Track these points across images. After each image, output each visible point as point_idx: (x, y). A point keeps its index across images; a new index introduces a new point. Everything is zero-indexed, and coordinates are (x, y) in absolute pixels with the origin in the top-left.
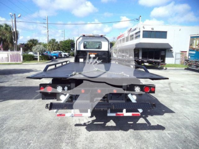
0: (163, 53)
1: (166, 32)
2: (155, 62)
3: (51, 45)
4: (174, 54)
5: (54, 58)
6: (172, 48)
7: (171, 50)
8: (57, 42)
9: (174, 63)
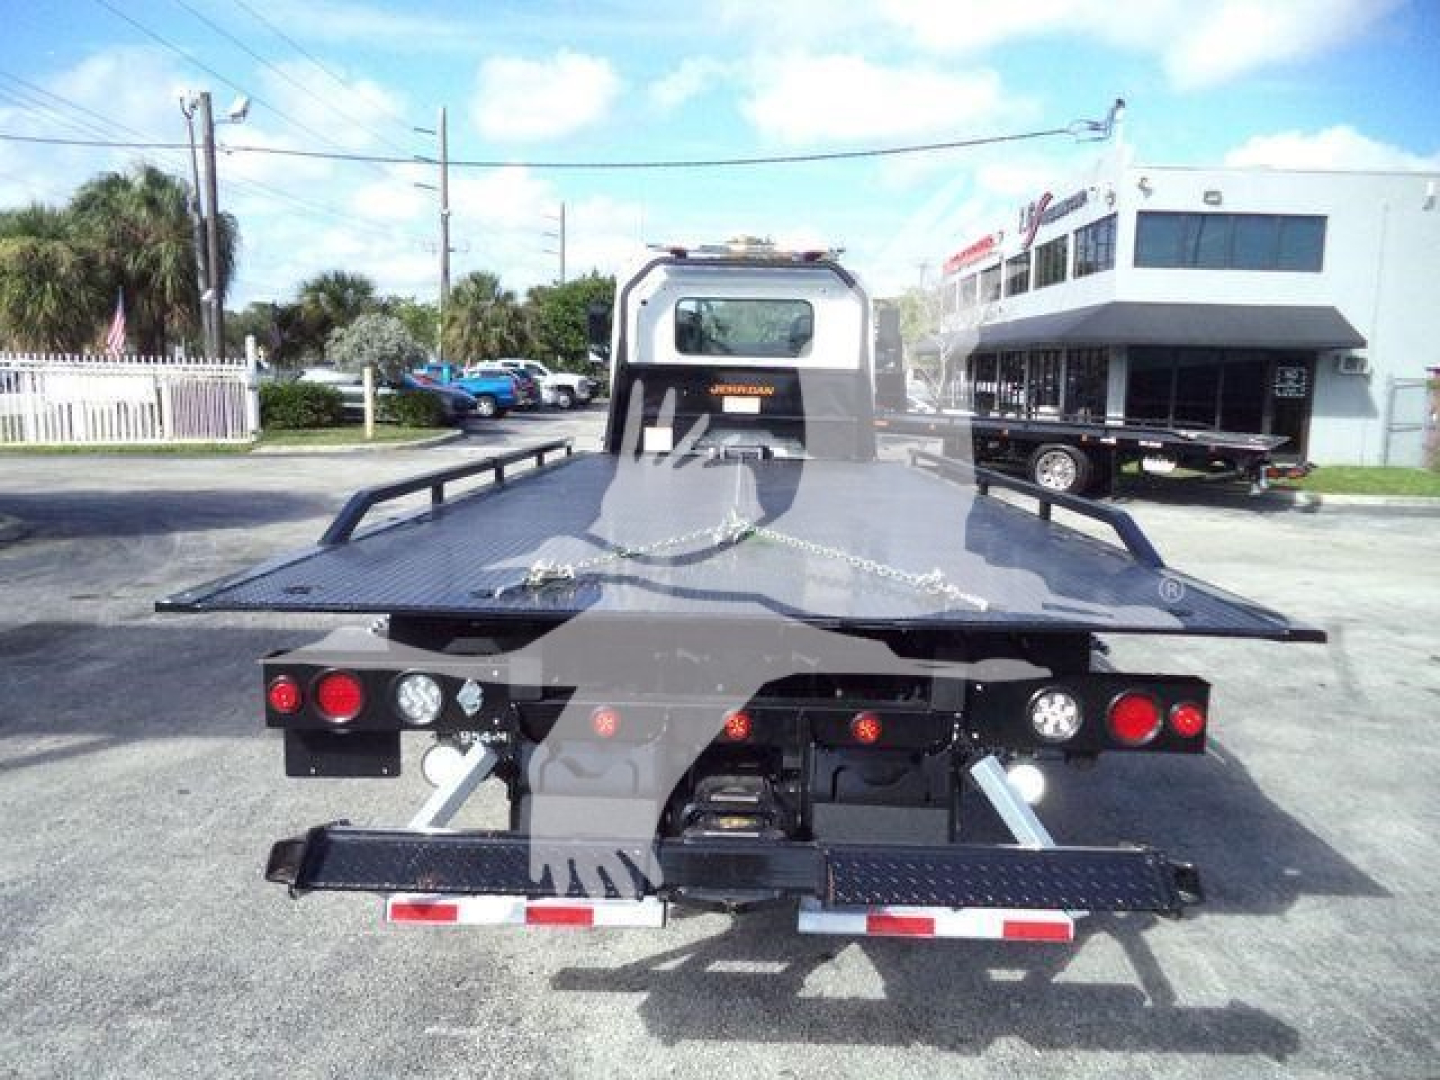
0: (1287, 386)
1: (1318, 222)
2: (1230, 456)
3: (463, 315)
4: (1377, 390)
5: (485, 408)
6: (1362, 344)
7: (1353, 362)
8: (509, 296)
9: (1372, 459)
